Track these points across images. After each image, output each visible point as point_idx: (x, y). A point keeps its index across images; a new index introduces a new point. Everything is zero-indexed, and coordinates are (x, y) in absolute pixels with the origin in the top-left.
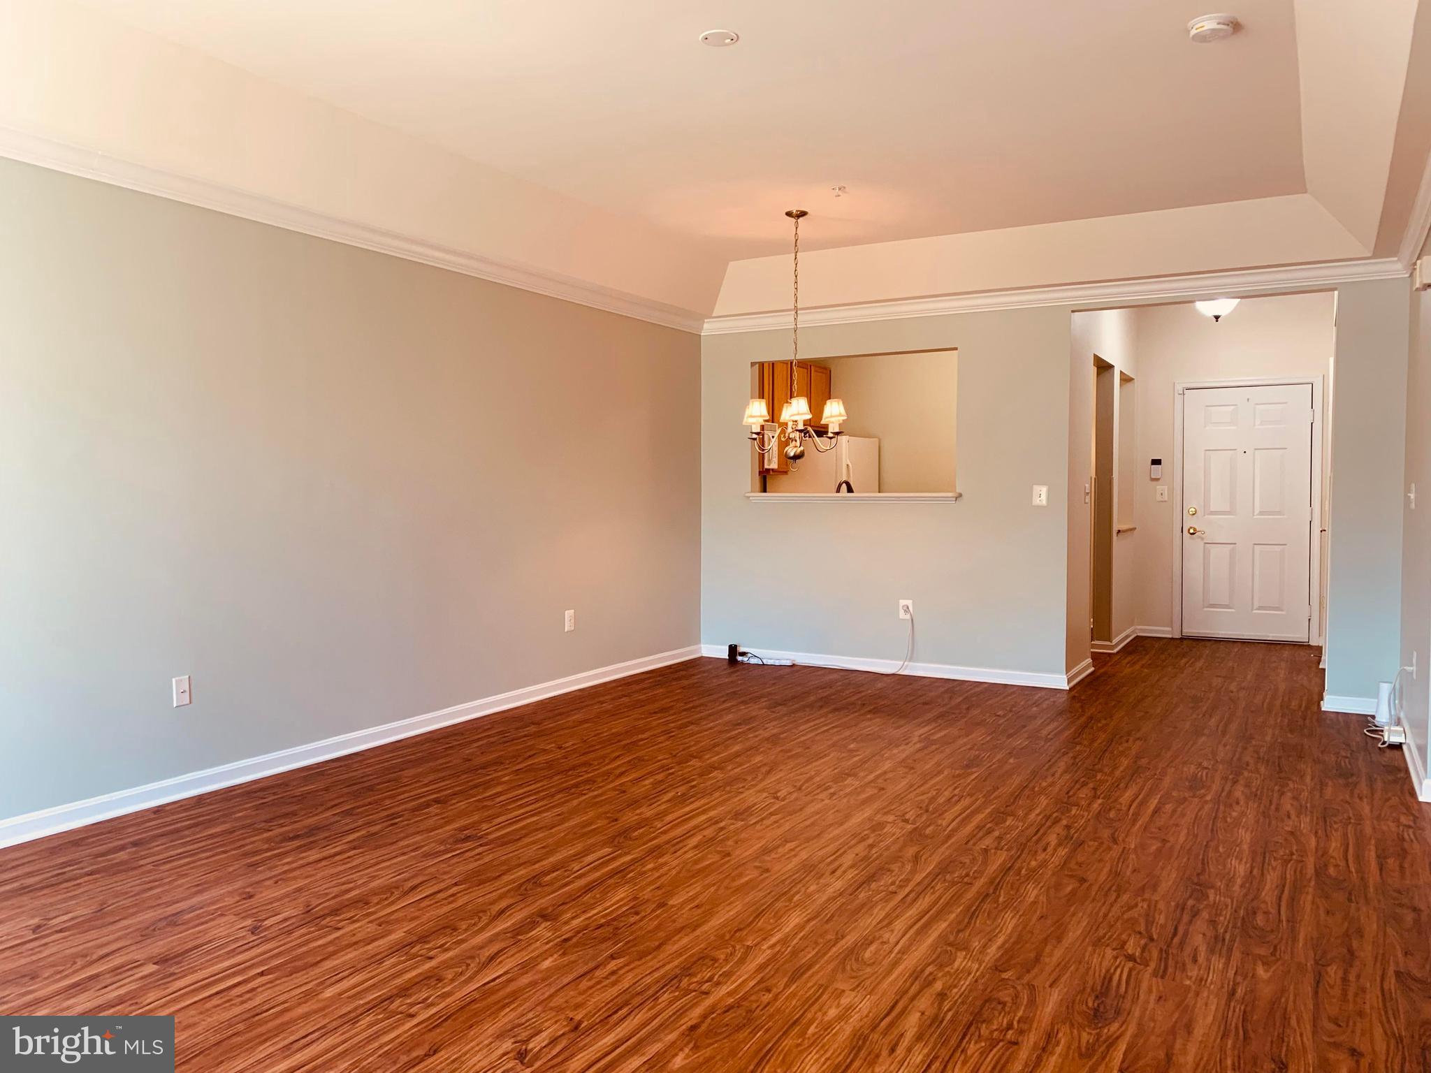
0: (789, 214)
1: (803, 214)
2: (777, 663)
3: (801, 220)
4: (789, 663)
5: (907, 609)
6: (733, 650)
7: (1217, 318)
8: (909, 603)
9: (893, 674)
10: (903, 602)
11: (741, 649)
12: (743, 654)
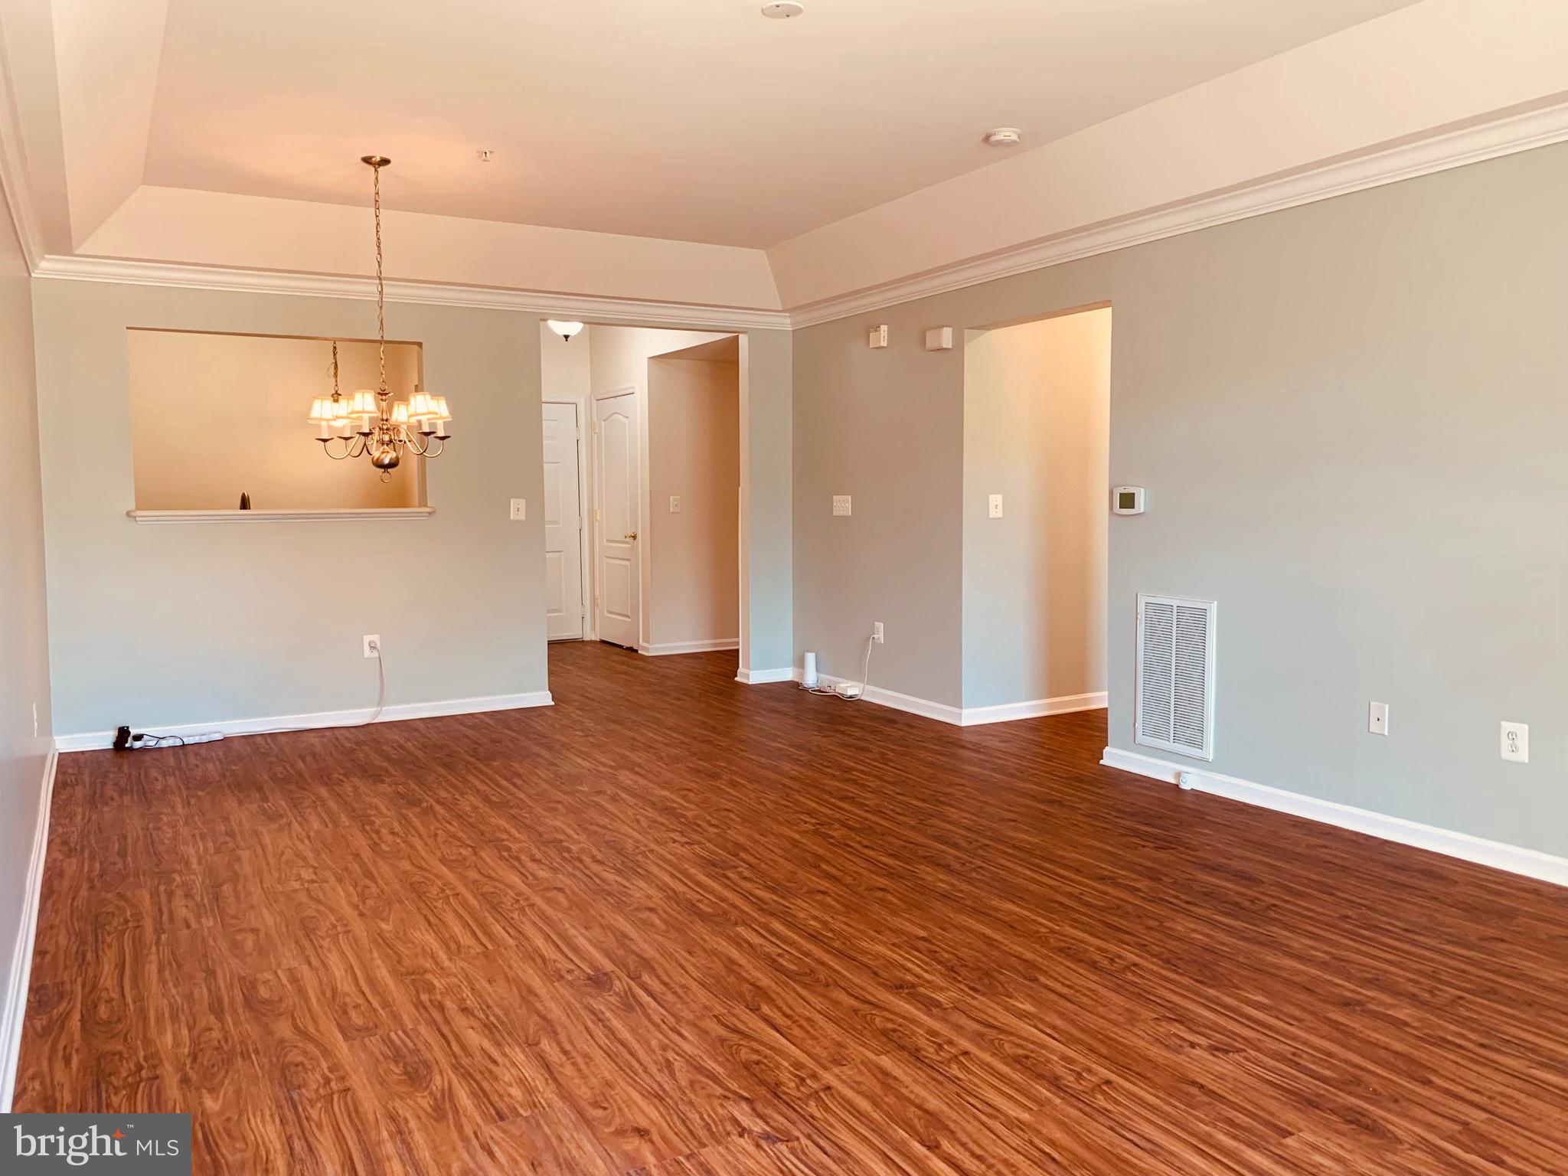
0: (367, 160)
1: (385, 162)
2: (205, 739)
3: (381, 169)
4: (218, 737)
5: (373, 648)
6: (123, 733)
7: (567, 337)
8: (376, 638)
9: (368, 725)
10: (367, 639)
11: (134, 731)
12: (138, 738)
